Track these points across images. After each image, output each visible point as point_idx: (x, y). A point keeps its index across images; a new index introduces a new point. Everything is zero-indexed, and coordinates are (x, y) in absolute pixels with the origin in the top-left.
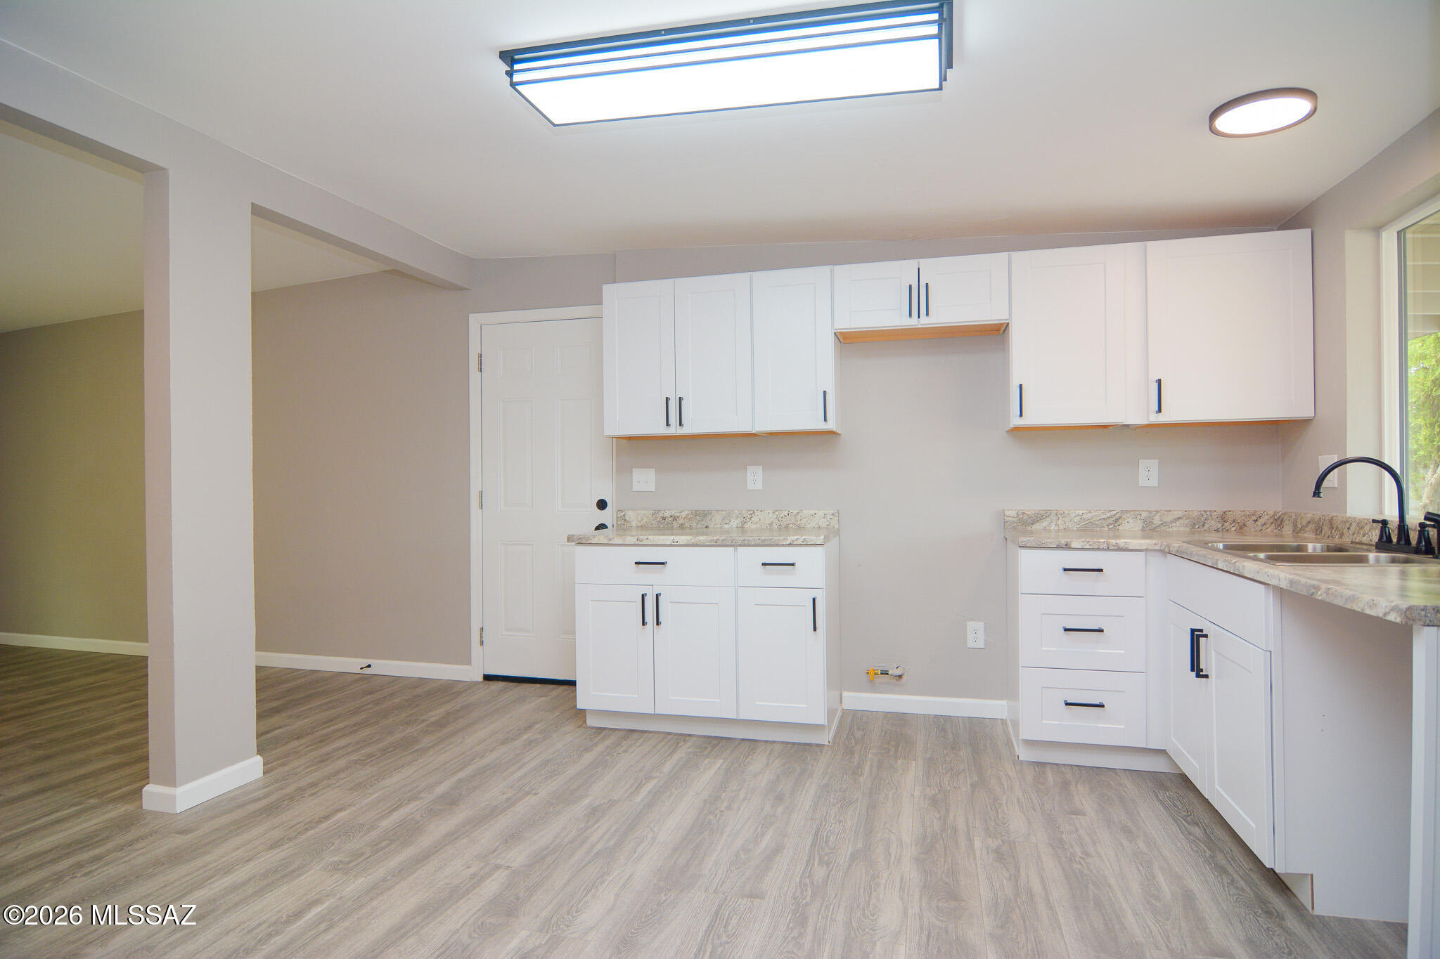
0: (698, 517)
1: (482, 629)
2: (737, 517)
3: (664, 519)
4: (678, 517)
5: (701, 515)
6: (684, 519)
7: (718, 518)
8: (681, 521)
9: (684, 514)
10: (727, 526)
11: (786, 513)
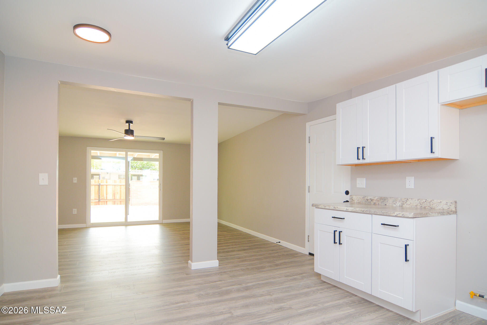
0: (382, 200)
1: (309, 236)
2: (399, 201)
3: (367, 200)
4: (373, 199)
5: (383, 199)
6: (376, 201)
7: (390, 201)
8: (375, 201)
9: (376, 198)
10: (395, 205)
11: (424, 201)
